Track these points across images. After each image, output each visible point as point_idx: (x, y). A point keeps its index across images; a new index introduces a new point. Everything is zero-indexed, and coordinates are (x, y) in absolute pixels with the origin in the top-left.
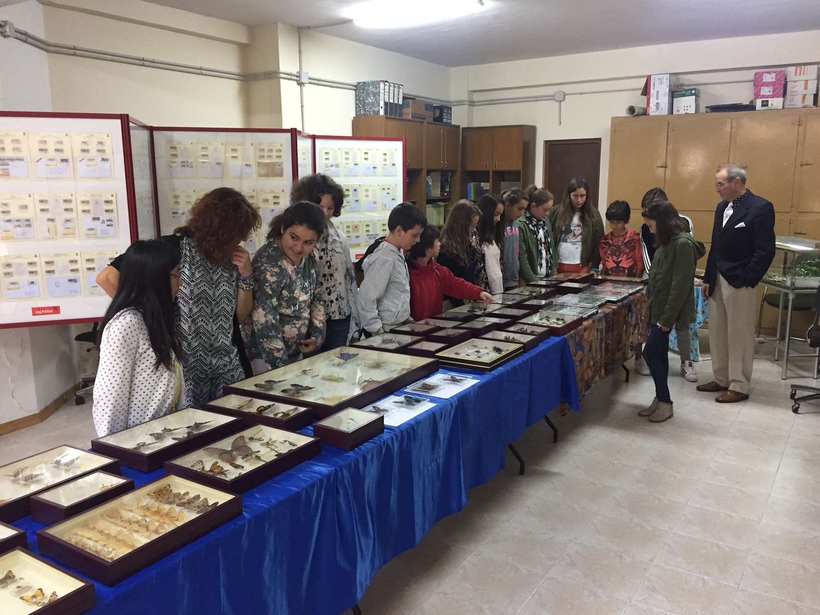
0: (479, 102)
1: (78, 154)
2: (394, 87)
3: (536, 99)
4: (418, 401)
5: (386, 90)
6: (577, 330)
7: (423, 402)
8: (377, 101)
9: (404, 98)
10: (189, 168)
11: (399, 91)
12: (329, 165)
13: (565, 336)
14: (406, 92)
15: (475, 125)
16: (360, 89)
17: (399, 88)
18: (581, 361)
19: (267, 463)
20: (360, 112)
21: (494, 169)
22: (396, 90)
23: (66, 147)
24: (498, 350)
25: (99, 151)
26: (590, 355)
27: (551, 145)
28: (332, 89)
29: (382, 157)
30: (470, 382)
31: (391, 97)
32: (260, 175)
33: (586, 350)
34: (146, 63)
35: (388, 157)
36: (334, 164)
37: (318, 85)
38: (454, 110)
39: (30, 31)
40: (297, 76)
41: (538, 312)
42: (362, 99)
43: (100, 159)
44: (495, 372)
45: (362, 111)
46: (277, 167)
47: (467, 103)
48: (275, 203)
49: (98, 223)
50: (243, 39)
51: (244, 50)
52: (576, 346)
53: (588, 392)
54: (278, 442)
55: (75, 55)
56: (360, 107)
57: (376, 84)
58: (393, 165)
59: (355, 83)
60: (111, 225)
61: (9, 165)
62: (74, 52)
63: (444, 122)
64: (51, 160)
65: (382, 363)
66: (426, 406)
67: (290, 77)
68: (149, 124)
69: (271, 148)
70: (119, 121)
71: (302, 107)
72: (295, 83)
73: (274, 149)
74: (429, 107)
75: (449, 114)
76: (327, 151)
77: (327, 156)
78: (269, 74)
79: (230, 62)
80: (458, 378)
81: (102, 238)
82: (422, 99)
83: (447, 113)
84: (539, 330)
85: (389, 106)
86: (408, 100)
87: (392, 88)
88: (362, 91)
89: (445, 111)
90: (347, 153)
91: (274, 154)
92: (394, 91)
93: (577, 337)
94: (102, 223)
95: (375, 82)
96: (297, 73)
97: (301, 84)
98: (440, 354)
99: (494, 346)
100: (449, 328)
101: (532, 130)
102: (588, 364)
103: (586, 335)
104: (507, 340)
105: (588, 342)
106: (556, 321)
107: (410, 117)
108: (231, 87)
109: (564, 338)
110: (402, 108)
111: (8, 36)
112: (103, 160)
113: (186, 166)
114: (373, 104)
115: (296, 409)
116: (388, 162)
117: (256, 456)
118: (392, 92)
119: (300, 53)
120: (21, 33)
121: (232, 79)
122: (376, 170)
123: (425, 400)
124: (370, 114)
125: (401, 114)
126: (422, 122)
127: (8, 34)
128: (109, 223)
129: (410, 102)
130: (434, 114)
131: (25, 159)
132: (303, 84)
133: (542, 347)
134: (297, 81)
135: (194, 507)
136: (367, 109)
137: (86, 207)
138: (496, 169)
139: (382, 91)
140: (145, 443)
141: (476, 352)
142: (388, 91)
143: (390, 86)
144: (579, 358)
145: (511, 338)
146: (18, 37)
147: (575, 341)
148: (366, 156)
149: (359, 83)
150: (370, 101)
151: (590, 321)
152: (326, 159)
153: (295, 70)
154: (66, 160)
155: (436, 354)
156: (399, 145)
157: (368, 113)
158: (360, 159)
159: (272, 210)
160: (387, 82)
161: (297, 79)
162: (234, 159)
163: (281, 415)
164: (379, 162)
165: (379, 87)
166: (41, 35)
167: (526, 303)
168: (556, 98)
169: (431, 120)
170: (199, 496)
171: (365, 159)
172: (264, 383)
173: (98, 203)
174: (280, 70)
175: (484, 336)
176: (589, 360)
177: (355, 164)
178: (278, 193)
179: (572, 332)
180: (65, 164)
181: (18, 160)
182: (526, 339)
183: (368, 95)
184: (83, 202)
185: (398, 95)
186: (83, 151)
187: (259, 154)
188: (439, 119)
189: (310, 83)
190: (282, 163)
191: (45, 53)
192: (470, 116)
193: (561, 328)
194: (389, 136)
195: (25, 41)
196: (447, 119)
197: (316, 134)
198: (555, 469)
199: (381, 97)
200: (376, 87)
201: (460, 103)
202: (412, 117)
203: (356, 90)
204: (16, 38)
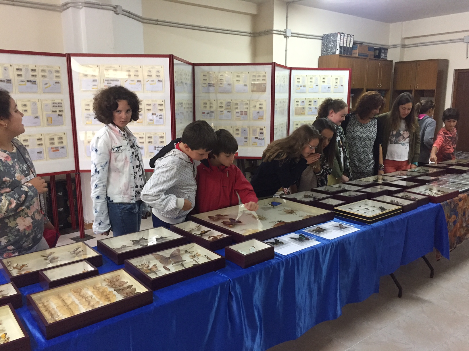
0: (408, 45)
1: (146, 78)
2: (347, 36)
3: (450, 41)
4: (307, 239)
5: (341, 39)
6: (453, 200)
7: (310, 240)
8: (335, 46)
9: (354, 43)
10: (212, 87)
11: (350, 39)
12: (299, 86)
13: (441, 203)
14: (355, 40)
15: (405, 60)
16: (326, 39)
17: (351, 37)
18: (455, 223)
19: (186, 268)
20: (324, 53)
21: (416, 89)
22: (349, 38)
23: (140, 74)
24: (382, 209)
25: (157, 76)
26: (463, 219)
27: (459, 73)
28: (307, 39)
29: (335, 81)
30: (352, 229)
31: (345, 43)
32: (253, 91)
33: (460, 216)
34: (196, 28)
35: (338, 81)
36: (302, 85)
37: (297, 37)
38: (389, 51)
39: (132, 11)
40: (284, 32)
41: (425, 184)
42: (325, 45)
43: (157, 81)
44: (375, 225)
45: (325, 53)
46: (263, 86)
47: (400, 46)
48: (260, 108)
49: (154, 116)
50: (254, 12)
51: (255, 18)
52: (451, 211)
53: (458, 245)
54: (201, 256)
55: (157, 24)
56: (324, 50)
57: (335, 35)
58: (342, 85)
59: (322, 35)
60: (161, 118)
61: (111, 83)
62: (157, 22)
63: (382, 59)
64: (132, 81)
65: (295, 210)
66: (313, 243)
67: (279, 33)
68: (192, 62)
69: (260, 75)
70: (168, 58)
71: (286, 51)
72: (283, 36)
73: (261, 75)
74: (371, 48)
75: (386, 53)
76: (298, 77)
77: (298, 80)
78: (267, 32)
79: (246, 26)
80: (344, 225)
81: (156, 125)
82: (367, 44)
83: (384, 52)
84: (420, 197)
85: (343, 49)
86: (357, 45)
87: (346, 37)
88: (326, 40)
89: (383, 51)
90: (311, 78)
91: (261, 78)
92: (347, 39)
93: (452, 205)
94: (157, 117)
95: (334, 34)
96: (284, 30)
97: (286, 37)
98: (337, 208)
99: (380, 206)
100: (352, 190)
101: (446, 62)
102: (461, 225)
103: (460, 204)
104: (392, 203)
105: (462, 209)
106: (437, 192)
107: (357, 56)
108: (246, 41)
109: (440, 205)
110: (353, 50)
111: (119, 14)
112: (159, 81)
113: (211, 86)
114: (332, 48)
115: (222, 235)
116: (338, 84)
117: (182, 264)
118: (345, 40)
119: (287, 18)
120: (127, 12)
121: (247, 36)
122: (330, 89)
123: (313, 239)
124: (330, 54)
125: (351, 54)
126: (365, 59)
127: (118, 12)
128: (160, 117)
129: (357, 46)
130: (375, 53)
131: (119, 80)
132: (288, 37)
133: (420, 209)
134: (284, 35)
135: (124, 293)
136: (328, 51)
137: (149, 108)
138: (417, 89)
139: (339, 39)
140: (126, 246)
141: (366, 209)
142: (343, 39)
143: (344, 36)
144: (453, 220)
145: (395, 201)
146: (124, 14)
147: (450, 208)
148: (324, 80)
149: (324, 35)
150: (331, 46)
151: (466, 194)
152: (298, 82)
153: (283, 29)
154: (140, 81)
155: (334, 208)
156: (346, 73)
157: (329, 53)
158: (320, 83)
159: (258, 112)
160: (342, 33)
161: (284, 34)
162: (238, 82)
163: (213, 237)
164: (332, 84)
165: (337, 37)
166: (140, 14)
167: (417, 178)
168: (465, 41)
169: (372, 57)
170: (132, 286)
171: (323, 82)
172: (215, 216)
173: (155, 105)
174: (274, 28)
175: (375, 199)
176: (462, 222)
177: (316, 85)
178: (262, 102)
179: (448, 201)
180: (139, 83)
181: (116, 81)
182: (406, 203)
183: (330, 42)
184: (148, 105)
185: (350, 41)
186: (149, 76)
187: (252, 78)
188: (378, 57)
189: (292, 36)
190: (266, 84)
191: (141, 24)
192: (402, 54)
193: (438, 197)
194: (341, 67)
195: (129, 17)
196: (384, 56)
197: (292, 67)
198: (426, 298)
199: (337, 43)
200: (335, 37)
201: (395, 46)
202: (359, 55)
203: (322, 40)
204: (123, 15)
